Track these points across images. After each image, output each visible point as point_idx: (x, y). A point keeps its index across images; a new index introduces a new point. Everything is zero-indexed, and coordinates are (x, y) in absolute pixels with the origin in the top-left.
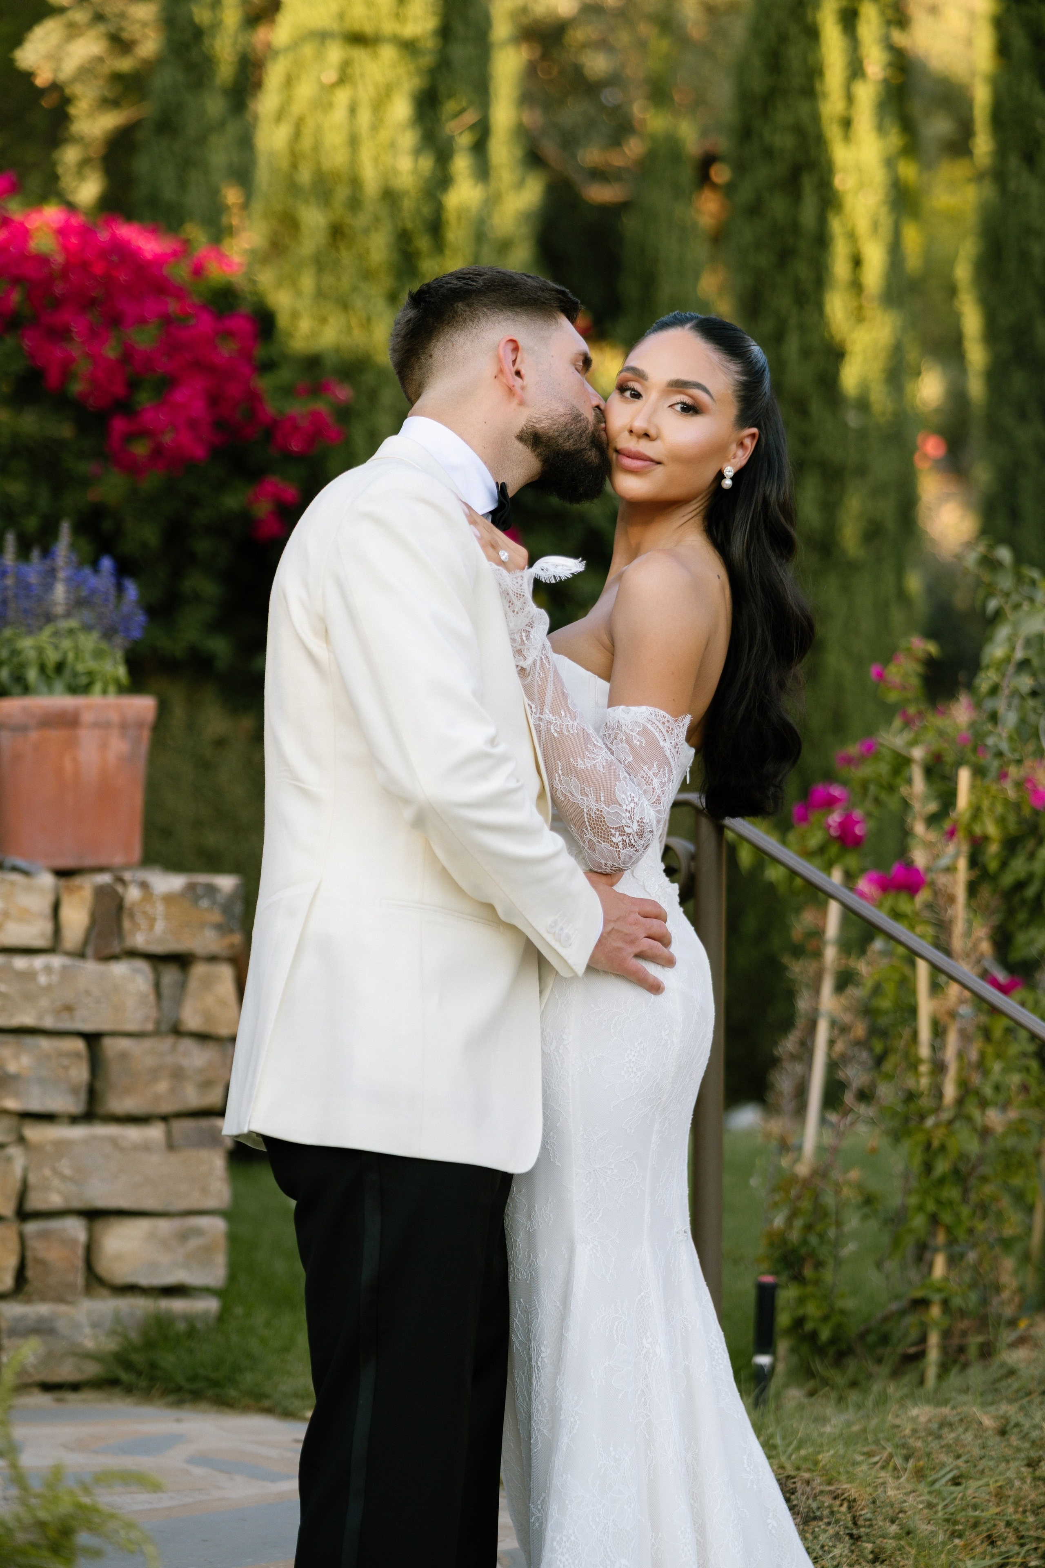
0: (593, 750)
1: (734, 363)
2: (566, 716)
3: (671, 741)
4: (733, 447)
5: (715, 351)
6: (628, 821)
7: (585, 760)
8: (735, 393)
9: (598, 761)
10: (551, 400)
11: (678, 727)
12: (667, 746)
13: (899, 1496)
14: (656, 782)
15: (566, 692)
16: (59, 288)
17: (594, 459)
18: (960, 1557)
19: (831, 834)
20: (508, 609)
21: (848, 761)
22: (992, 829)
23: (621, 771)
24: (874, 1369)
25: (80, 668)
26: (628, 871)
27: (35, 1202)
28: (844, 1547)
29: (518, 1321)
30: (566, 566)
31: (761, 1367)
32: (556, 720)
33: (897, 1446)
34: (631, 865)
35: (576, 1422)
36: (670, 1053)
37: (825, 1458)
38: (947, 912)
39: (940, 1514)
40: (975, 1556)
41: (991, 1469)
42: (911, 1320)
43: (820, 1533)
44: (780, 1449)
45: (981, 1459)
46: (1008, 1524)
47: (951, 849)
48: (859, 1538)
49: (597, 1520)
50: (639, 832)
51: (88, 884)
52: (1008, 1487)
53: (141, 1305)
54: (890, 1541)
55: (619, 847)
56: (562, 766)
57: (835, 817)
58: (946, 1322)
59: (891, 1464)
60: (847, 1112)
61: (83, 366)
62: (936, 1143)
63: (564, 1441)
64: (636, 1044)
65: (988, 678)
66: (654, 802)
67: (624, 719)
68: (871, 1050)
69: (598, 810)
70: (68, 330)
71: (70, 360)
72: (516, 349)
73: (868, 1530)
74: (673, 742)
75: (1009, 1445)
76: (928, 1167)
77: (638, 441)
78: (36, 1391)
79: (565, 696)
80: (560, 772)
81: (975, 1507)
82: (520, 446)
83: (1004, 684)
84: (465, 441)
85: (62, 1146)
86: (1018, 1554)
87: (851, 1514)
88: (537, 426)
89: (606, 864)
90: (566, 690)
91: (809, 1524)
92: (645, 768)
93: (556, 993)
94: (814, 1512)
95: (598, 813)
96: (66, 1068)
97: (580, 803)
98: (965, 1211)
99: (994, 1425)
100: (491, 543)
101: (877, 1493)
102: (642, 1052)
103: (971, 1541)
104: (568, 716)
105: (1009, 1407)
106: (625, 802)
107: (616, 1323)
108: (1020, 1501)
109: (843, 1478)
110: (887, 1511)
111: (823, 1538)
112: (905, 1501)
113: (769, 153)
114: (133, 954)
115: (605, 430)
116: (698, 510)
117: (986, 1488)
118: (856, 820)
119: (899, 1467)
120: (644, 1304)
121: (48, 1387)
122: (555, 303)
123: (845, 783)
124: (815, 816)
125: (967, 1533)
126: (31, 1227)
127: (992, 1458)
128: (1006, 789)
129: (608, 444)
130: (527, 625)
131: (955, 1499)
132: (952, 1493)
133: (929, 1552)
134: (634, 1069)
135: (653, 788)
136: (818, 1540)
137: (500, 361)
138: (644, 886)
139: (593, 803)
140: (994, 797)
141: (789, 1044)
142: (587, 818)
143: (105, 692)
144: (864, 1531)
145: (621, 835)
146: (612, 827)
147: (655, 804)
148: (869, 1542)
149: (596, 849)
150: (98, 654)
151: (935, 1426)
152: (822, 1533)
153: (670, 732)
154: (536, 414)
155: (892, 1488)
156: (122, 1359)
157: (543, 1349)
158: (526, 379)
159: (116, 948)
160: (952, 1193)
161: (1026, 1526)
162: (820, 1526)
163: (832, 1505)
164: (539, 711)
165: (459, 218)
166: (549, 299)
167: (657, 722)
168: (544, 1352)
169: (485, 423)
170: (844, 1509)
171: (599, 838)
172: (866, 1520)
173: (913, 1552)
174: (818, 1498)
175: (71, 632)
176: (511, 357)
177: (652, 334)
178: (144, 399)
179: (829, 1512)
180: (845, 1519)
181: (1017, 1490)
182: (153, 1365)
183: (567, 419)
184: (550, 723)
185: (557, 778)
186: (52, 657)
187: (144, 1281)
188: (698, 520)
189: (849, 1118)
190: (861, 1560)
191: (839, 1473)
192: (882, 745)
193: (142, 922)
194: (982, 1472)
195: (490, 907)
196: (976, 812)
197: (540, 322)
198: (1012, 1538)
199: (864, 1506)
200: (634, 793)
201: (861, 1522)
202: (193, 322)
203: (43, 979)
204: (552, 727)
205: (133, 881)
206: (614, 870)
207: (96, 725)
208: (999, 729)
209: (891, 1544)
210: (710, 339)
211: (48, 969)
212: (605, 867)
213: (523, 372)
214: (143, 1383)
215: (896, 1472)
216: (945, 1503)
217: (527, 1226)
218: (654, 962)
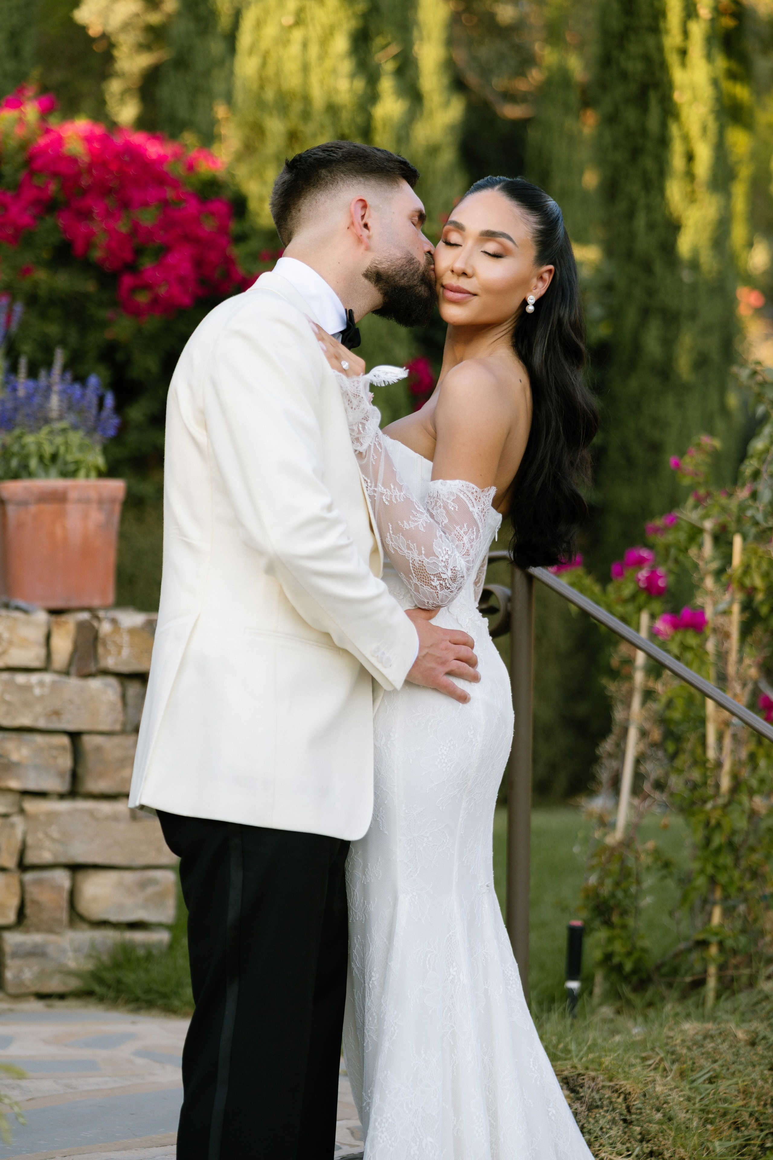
0: (416, 514)
1: (533, 215)
2: (394, 489)
3: (478, 507)
4: (534, 281)
5: (518, 206)
6: (444, 569)
7: (410, 522)
8: (534, 239)
9: (420, 523)
10: (391, 247)
11: (484, 497)
12: (475, 510)
13: (665, 1091)
14: (466, 539)
15: (395, 470)
16: (85, 181)
17: (423, 293)
18: (711, 1139)
19: (641, 586)
20: (348, 406)
21: (657, 530)
22: (758, 582)
23: (438, 530)
24: (666, 992)
25: (70, 458)
26: (445, 607)
27: (31, 858)
28: (619, 1129)
29: (356, 952)
30: (393, 373)
31: (571, 991)
32: (387, 491)
33: (668, 1052)
34: (447, 603)
35: (395, 1030)
36: (475, 748)
37: (607, 1061)
38: (723, 645)
39: (697, 1105)
40: (722, 1138)
41: (740, 1071)
42: (695, 956)
43: (600, 1118)
44: (574, 1054)
45: (733, 1063)
46: (751, 1115)
47: (727, 597)
48: (631, 1123)
49: (410, 1106)
50: (453, 578)
51: (71, 621)
52: (752, 1085)
53: (111, 936)
54: (655, 1125)
55: (437, 589)
56: (392, 527)
57: (643, 573)
58: (721, 960)
59: (662, 1066)
60: (646, 797)
61: (101, 238)
62: (713, 822)
63: (386, 1045)
64: (447, 741)
65: (751, 465)
66: (464, 554)
67: (442, 490)
68: (665, 750)
69: (420, 560)
70: (91, 212)
71: (92, 234)
72: (365, 207)
73: (638, 1117)
74: (480, 508)
75: (756, 1054)
76: (708, 841)
77: (458, 278)
78: (32, 999)
79: (394, 473)
80: (391, 532)
81: (725, 1101)
82: (366, 282)
83: (763, 469)
84: (322, 276)
85: (52, 816)
86: (759, 1137)
87: (626, 1104)
88: (379, 266)
89: (428, 602)
90: (395, 468)
91: (592, 1111)
92: (458, 528)
93: (385, 701)
94: (596, 1102)
95: (420, 563)
96: (55, 758)
97: (406, 555)
98: (736, 874)
99: (746, 1038)
100: (335, 355)
101: (647, 1088)
102: (452, 747)
103: (720, 1127)
104: (396, 488)
105: (759, 1024)
106: (441, 554)
107: (429, 956)
108: (762, 1096)
109: (621, 1076)
110: (653, 1103)
111: (602, 1122)
112: (669, 1095)
113: (624, 76)
114: (105, 672)
115: (434, 270)
116: (508, 330)
117: (737, 1086)
118: (660, 575)
119: (668, 1069)
120: (451, 941)
121: (41, 996)
122: (397, 171)
123: (651, 547)
124: (628, 573)
125: (717, 1120)
126: (29, 876)
127: (741, 1063)
128: (770, 551)
129: (436, 282)
130: (363, 419)
131: (709, 1094)
132: (707, 1089)
133: (684, 1134)
134: (446, 760)
135: (463, 543)
136: (598, 1124)
137: (351, 216)
138: (457, 619)
139: (416, 556)
140: (761, 557)
141: (607, 746)
142: (412, 567)
143: (87, 476)
144: (635, 1118)
145: (439, 580)
146: (431, 574)
147: (465, 556)
148: (638, 1126)
149: (420, 591)
150: (82, 448)
151: (699, 1037)
152: (602, 1118)
153: (477, 500)
154: (378, 257)
155: (660, 1085)
156: (96, 976)
157: (373, 974)
158: (371, 230)
159: (93, 668)
160: (727, 859)
161: (765, 1116)
162: (601, 1113)
163: (611, 1097)
164: (373, 485)
165: (384, 125)
166: (392, 168)
167: (467, 493)
168: (374, 977)
169: (339, 263)
170: (620, 1100)
171: (422, 582)
172: (637, 1109)
173: (673, 1134)
174: (600, 1091)
175: (64, 431)
176: (360, 213)
177: (470, 195)
178: (147, 263)
179: (608, 1102)
180: (621, 1107)
181: (760, 1088)
182: (119, 982)
183: (403, 262)
184: (382, 494)
185: (389, 537)
186: (48, 450)
187: (113, 918)
188: (507, 338)
189: (647, 803)
190: (632, 1140)
191: (618, 1073)
192: (682, 519)
193: (112, 648)
194: (733, 1074)
195: (328, 635)
196: (747, 569)
197: (385, 186)
198: (753, 1124)
199: (637, 1098)
200: (448, 548)
201: (633, 1110)
202: (183, 205)
203: (37, 691)
204: (384, 497)
205: (107, 618)
206: (435, 607)
207: (79, 501)
208: (758, 504)
209: (655, 1127)
210: (514, 197)
211: (41, 684)
212: (427, 605)
213: (369, 225)
214: (112, 994)
215: (665, 1073)
216: (702, 1096)
217: (362, 879)
218: (462, 679)
